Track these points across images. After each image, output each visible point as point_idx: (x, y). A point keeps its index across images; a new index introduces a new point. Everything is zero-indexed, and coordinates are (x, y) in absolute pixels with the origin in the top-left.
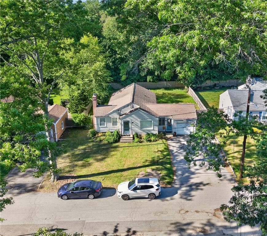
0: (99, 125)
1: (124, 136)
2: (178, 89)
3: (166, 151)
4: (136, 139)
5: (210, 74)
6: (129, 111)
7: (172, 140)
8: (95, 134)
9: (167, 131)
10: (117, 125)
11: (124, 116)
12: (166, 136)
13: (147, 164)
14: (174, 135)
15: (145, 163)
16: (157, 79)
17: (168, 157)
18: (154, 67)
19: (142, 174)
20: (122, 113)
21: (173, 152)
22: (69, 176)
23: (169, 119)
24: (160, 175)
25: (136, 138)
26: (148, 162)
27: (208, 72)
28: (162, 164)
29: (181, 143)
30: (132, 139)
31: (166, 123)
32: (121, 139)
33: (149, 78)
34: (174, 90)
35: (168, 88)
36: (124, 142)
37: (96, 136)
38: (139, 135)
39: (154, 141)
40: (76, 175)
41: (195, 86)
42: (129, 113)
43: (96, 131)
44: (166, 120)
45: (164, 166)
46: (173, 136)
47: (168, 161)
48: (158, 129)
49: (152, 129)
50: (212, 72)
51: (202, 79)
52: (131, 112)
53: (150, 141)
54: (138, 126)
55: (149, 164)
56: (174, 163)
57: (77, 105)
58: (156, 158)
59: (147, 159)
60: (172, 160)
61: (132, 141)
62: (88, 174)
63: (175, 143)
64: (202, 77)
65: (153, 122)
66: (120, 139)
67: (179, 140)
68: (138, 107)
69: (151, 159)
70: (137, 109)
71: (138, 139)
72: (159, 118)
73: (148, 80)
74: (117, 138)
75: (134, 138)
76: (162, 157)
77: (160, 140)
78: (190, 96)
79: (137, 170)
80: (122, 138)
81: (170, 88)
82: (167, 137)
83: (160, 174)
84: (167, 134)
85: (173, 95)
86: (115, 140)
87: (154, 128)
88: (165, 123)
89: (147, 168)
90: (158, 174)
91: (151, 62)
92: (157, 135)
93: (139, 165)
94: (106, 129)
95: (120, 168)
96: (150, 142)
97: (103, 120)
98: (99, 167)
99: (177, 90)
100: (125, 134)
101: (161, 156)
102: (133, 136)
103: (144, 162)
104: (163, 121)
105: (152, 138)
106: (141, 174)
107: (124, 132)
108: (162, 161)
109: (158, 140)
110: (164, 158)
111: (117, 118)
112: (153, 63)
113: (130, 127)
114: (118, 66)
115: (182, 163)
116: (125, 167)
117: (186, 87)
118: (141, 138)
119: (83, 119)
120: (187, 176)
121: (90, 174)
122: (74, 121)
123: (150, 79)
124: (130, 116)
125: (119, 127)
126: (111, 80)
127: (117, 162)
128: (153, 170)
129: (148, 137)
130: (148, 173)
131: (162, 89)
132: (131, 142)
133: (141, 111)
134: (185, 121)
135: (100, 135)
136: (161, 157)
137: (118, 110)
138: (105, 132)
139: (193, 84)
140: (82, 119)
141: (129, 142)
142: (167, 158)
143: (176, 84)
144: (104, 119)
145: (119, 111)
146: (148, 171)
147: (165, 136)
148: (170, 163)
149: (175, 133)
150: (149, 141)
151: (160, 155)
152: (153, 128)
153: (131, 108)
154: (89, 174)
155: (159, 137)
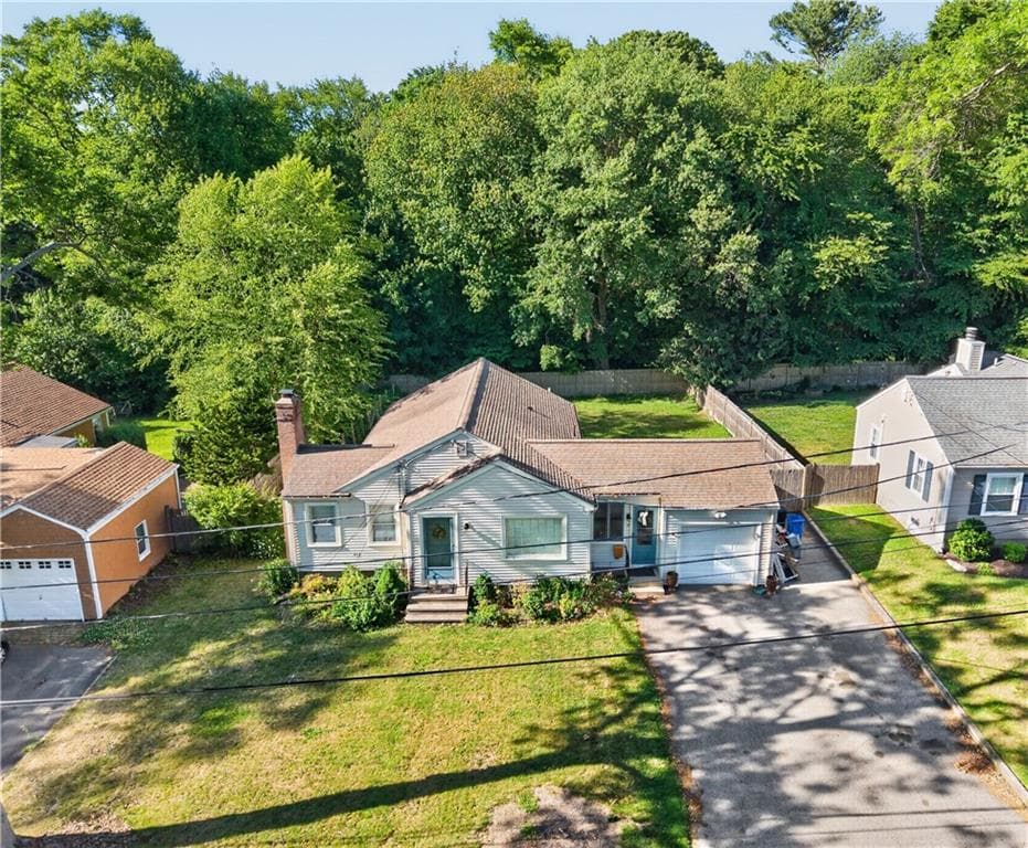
0: (309, 537)
1: (429, 590)
2: (659, 399)
3: (637, 673)
4: (485, 609)
5: (789, 337)
6: (451, 472)
7: (658, 611)
8: (287, 579)
9: (631, 566)
10: (392, 539)
11: (426, 492)
12: (631, 590)
13: (536, 750)
14: (665, 587)
15: (526, 746)
16: (580, 361)
17: (650, 708)
18: (567, 306)
19: (509, 824)
20: (416, 482)
21: (676, 678)
22: (83, 835)
23: (644, 509)
24: (610, 833)
25: (482, 601)
26: (542, 738)
27: (785, 328)
28: (619, 750)
29: (704, 628)
30: (464, 606)
31: (628, 529)
32: (409, 607)
33: (548, 354)
34: (645, 402)
35: (622, 395)
36: (424, 622)
37: (293, 591)
38: (501, 587)
39: (571, 617)
40: (125, 827)
41: (731, 382)
42: (450, 480)
43: (293, 570)
44: (628, 517)
45: (633, 763)
46: (662, 590)
47: (650, 735)
48: (592, 558)
49: (563, 557)
50: (798, 331)
51: (759, 355)
52: (458, 474)
53: (552, 616)
54: (493, 542)
55: (545, 751)
56: (682, 741)
57: (225, 448)
58: (584, 714)
59: (539, 722)
60: (669, 726)
61: (464, 616)
62: (195, 818)
63: (676, 627)
64: (758, 346)
65: (565, 521)
66: (404, 608)
67: (694, 614)
68: (495, 450)
69: (556, 724)
70: (488, 461)
71: (494, 607)
72: (593, 503)
73: (544, 363)
74: (388, 600)
75: (472, 601)
76: (619, 711)
77: (602, 611)
78: (711, 423)
79: (480, 794)
80: (416, 602)
81: (631, 395)
82: (633, 597)
83: (614, 820)
84: (634, 579)
85: (643, 419)
86: (379, 611)
87: (573, 555)
88: (625, 528)
89: (536, 778)
90: (603, 823)
91: (559, 285)
92: (587, 587)
93: (492, 760)
94: (342, 557)
95: (390, 777)
96: (553, 621)
97: (324, 512)
98: (269, 768)
99: (659, 402)
100: (432, 582)
101: (612, 701)
102: (472, 590)
103: (517, 742)
104: (612, 519)
105: (562, 602)
106: (502, 819)
107: (426, 571)
108: (619, 737)
109: (594, 611)
110: (627, 713)
111: (392, 507)
112: (563, 286)
113: (457, 550)
114: (423, 305)
115: (727, 746)
116: (415, 774)
117: (692, 392)
118: (508, 604)
119: (237, 510)
120: (768, 833)
121: (210, 821)
122: (200, 519)
123: (553, 358)
124: (453, 492)
125: (403, 546)
126: (388, 351)
127: (373, 739)
128: (572, 791)
129: (544, 597)
130: (541, 812)
131: (598, 400)
132: (459, 622)
133: (510, 468)
134: (720, 519)
135: (309, 584)
136: (611, 710)
137: (399, 466)
138: (338, 575)
139: (723, 377)
140: (232, 513)
141: (446, 622)
142: (644, 715)
143: (651, 382)
144: (333, 507)
145: (404, 472)
146: (542, 804)
147: (626, 588)
148: (663, 748)
149: (673, 575)
150: (545, 615)
151: (605, 695)
152: (569, 552)
153: (462, 457)
154: (203, 817)
155: (596, 594)
